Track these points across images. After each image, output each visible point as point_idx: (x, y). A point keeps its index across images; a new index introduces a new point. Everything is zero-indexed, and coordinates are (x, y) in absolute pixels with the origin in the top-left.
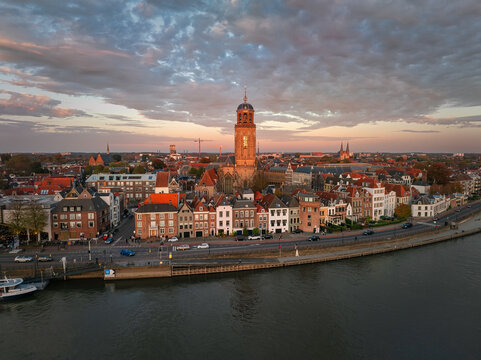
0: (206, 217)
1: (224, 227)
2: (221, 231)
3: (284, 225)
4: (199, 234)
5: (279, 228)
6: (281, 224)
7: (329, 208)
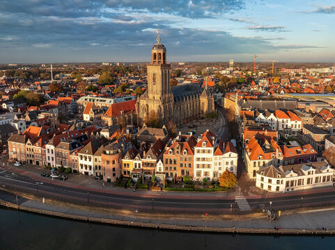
0: (40, 151)
1: (51, 161)
2: (49, 164)
3: (90, 169)
4: (38, 163)
5: (86, 171)
6: (88, 169)
7: (135, 162)
